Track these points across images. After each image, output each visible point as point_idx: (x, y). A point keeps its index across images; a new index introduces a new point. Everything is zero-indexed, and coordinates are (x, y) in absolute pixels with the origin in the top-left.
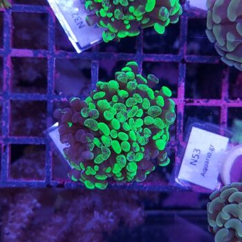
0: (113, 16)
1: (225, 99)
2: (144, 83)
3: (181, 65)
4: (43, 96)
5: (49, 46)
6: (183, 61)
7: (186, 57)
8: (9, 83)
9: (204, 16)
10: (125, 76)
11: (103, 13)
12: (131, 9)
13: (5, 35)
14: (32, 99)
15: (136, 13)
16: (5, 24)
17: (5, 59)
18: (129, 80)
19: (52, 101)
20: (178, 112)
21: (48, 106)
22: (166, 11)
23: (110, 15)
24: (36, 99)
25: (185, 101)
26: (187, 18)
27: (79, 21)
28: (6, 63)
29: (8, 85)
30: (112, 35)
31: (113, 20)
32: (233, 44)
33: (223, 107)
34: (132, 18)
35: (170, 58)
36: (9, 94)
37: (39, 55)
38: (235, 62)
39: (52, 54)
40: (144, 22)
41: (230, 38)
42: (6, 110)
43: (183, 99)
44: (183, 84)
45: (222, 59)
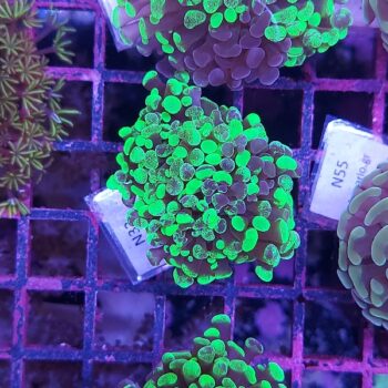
0: (191, 254)
1: (369, 362)
2: (239, 357)
3: (297, 304)
4: (77, 352)
5: (87, 273)
6: (301, 299)
7: (304, 292)
8: (22, 333)
9: (333, 227)
10: (210, 350)
11: (174, 250)
12: (220, 244)
13: (19, 256)
14: (58, 358)
15: (227, 252)
16: (19, 238)
17: (17, 295)
18: (216, 357)
19: (90, 361)
20: (293, 381)
21: (84, 368)
22: (275, 250)
23: (185, 253)
24: (65, 359)
25: (304, 363)
26: (306, 230)
27: (136, 235)
28: (18, 300)
29: (20, 336)
30: (189, 280)
31: (190, 259)
32: (381, 297)
33: (365, 375)
34: (220, 257)
35: (280, 293)
36: (22, 350)
37: (72, 288)
38: (384, 320)
39: (93, 285)
40: (239, 262)
41: (377, 288)
42: (17, 376)
43: (300, 359)
44: (301, 335)
45: (364, 313)
